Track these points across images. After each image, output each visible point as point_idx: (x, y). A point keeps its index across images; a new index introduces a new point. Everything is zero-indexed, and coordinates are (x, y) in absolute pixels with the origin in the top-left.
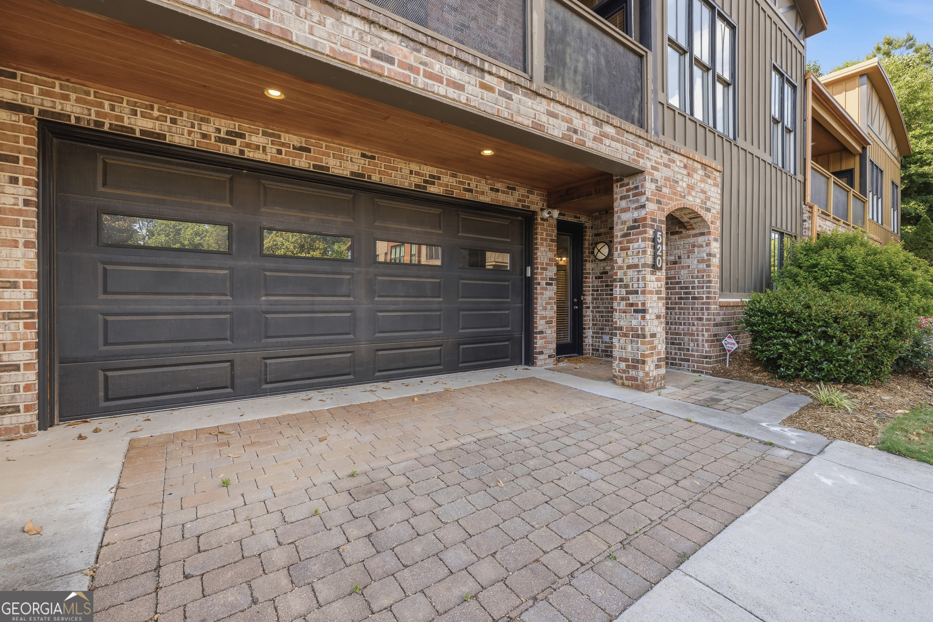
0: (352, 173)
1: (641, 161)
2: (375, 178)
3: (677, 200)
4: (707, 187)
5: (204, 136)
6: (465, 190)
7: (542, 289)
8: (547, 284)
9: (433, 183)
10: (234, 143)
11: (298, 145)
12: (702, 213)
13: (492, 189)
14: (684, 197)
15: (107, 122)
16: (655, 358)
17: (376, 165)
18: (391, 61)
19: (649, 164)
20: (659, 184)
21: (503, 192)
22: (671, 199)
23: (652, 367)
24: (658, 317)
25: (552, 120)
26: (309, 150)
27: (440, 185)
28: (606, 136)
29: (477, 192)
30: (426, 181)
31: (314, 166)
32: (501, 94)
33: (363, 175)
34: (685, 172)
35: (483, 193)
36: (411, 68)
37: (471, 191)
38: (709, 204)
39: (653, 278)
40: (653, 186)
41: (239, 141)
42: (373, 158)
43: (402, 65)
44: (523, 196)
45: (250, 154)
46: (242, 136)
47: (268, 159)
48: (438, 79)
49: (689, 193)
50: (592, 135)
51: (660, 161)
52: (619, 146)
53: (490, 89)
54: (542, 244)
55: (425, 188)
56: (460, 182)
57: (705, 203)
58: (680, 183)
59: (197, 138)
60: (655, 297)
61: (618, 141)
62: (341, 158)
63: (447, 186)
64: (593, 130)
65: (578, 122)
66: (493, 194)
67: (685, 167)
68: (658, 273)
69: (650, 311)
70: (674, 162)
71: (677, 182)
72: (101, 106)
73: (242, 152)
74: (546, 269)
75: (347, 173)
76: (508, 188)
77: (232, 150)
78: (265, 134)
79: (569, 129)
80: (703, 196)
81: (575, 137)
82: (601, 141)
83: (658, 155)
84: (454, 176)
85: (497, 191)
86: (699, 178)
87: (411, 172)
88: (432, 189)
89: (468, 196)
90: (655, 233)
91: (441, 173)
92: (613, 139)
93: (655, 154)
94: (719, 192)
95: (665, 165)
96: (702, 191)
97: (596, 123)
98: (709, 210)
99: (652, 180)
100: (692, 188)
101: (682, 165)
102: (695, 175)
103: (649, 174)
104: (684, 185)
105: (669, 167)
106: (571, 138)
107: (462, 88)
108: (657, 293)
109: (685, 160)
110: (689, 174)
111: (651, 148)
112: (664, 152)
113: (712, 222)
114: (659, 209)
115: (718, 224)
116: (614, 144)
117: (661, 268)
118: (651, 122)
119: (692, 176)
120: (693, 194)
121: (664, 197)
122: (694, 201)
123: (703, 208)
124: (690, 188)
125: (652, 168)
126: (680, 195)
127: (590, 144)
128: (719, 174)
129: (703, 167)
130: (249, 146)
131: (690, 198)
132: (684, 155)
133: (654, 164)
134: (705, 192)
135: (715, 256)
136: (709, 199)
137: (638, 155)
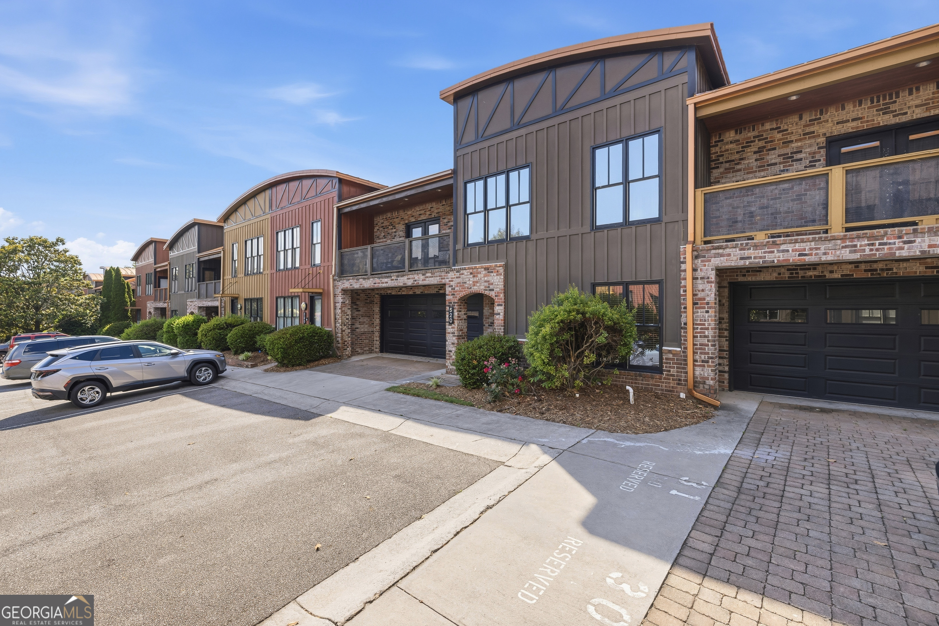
1: (444, 280)
3: (465, 291)
4: (490, 278)
8: (489, 325)
9: (441, 289)
12: (487, 293)
14: (471, 288)
19: (447, 280)
20: (454, 287)
22: (461, 291)
24: (453, 344)
25: (408, 280)
28: (427, 277)
30: (439, 289)
32: (395, 280)
34: (471, 276)
36: (379, 283)
38: (491, 287)
39: (450, 327)
40: (450, 289)
48: (384, 283)
49: (474, 285)
50: (422, 280)
51: (454, 277)
53: (393, 280)
57: (489, 287)
58: (468, 283)
60: (451, 335)
61: (432, 277)
64: (422, 277)
65: (416, 277)
67: (471, 273)
68: (453, 325)
69: (448, 341)
70: (463, 274)
71: (466, 283)
79: (414, 281)
80: (486, 284)
81: (415, 282)
82: (425, 280)
83: (453, 274)
86: (482, 275)
90: (449, 308)
92: (430, 277)
93: (451, 275)
94: (502, 277)
95: (457, 278)
96: (485, 282)
97: (423, 275)
98: (493, 290)
99: (449, 287)
100: (477, 282)
101: (469, 274)
102: (479, 275)
103: (448, 284)
104: (471, 282)
105: (460, 277)
106: (414, 283)
107: (387, 283)
108: (452, 333)
109: (471, 271)
110: (474, 276)
111: (449, 273)
112: (456, 272)
113: (496, 296)
114: (453, 297)
115: (502, 296)
116: (430, 279)
117: (453, 323)
118: (451, 261)
119: (477, 276)
120: (478, 285)
121: (457, 292)
122: (479, 288)
123: (487, 290)
124: (475, 283)
125: (450, 281)
126: (468, 288)
127: (421, 283)
128: (501, 268)
129: (486, 269)
130: (402, 291)
131: (475, 287)
132: (469, 269)
133: (450, 279)
134: (489, 281)
135: (499, 314)
136: (492, 284)
137: (442, 279)
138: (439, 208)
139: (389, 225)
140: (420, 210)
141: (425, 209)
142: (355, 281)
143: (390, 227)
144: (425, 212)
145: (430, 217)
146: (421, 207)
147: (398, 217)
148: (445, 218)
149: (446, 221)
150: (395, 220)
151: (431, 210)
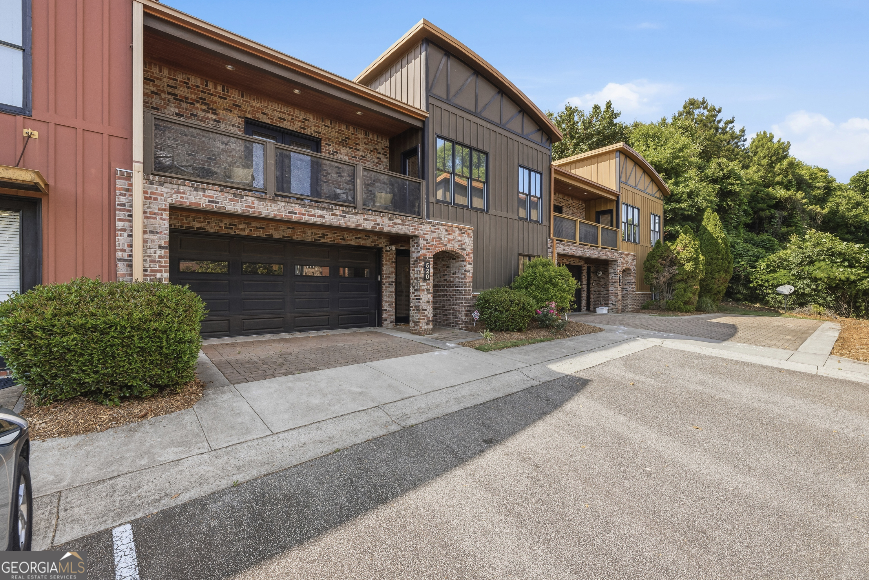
0: (283, 236)
1: (417, 232)
2: (294, 238)
3: (440, 247)
4: (462, 239)
5: (220, 227)
6: (341, 239)
7: (386, 287)
8: (389, 284)
10: (232, 228)
11: (259, 226)
12: (460, 251)
13: (356, 238)
14: (446, 245)
15: (184, 226)
16: (426, 320)
17: (294, 232)
18: (295, 213)
19: (422, 232)
20: (429, 241)
21: (363, 239)
22: (436, 247)
23: (424, 324)
24: (428, 302)
25: (366, 222)
26: (263, 228)
27: (327, 238)
28: (396, 224)
29: (348, 240)
30: (320, 237)
31: (266, 235)
32: (341, 216)
33: (288, 237)
34: (447, 233)
35: (351, 240)
36: (303, 214)
37: (344, 239)
38: (464, 247)
39: (425, 284)
40: (425, 242)
41: (234, 227)
42: (293, 228)
43: (299, 214)
44: (374, 240)
45: (238, 233)
46: (235, 225)
47: (246, 234)
48: (314, 216)
49: (449, 243)
50: (387, 225)
51: (429, 230)
52: (403, 227)
53: (336, 215)
54: (386, 264)
55: (320, 240)
56: (338, 236)
57: (462, 246)
58: (443, 239)
59: (218, 228)
60: (426, 293)
61: (403, 225)
62: (278, 230)
63: (331, 238)
64: (387, 222)
65: (379, 220)
66: (357, 240)
67: (447, 230)
68: (428, 282)
69: (423, 299)
70: (439, 229)
71: (441, 239)
72: (183, 220)
73: (235, 232)
74: (389, 277)
75: (281, 237)
76: (366, 236)
77: (231, 232)
78: (244, 223)
79: (375, 224)
80: (460, 243)
81: (378, 227)
82: (392, 226)
83: (428, 227)
84: (335, 233)
85: (360, 238)
86: (457, 235)
87: (312, 233)
88: (323, 240)
89: (342, 242)
90: (425, 264)
91: (328, 232)
92: (399, 224)
93: (426, 227)
94: (472, 240)
95: (432, 232)
96: (459, 241)
97: (390, 219)
98: (465, 250)
99: (424, 240)
100: (452, 240)
101: (444, 230)
102: (454, 234)
103: (422, 237)
104: (446, 239)
105: (435, 232)
106: (376, 228)
107: (323, 217)
108: (427, 290)
109: (447, 228)
110: (449, 234)
111: (424, 225)
112: (432, 226)
113: (467, 255)
114: (428, 252)
115: (471, 255)
116: (400, 227)
117: (429, 280)
118: (424, 212)
119: (452, 235)
120: (453, 243)
121: (432, 246)
122: (453, 246)
123: (460, 249)
124: (450, 240)
125: (424, 234)
126: (443, 244)
127: (386, 229)
128: (471, 231)
129: (460, 229)
130: (238, 229)
131: (450, 245)
132: (445, 225)
133: (425, 232)
134: (461, 241)
135: (469, 271)
136: (464, 244)
137: (415, 229)
138: (319, 127)
139: (198, 102)
140: (280, 112)
141: (293, 116)
142: (232, 197)
143: (198, 105)
144: (292, 119)
145: (302, 131)
146: (284, 109)
147: (226, 99)
148: (330, 145)
149: (331, 149)
150: (216, 99)
151: (303, 122)
